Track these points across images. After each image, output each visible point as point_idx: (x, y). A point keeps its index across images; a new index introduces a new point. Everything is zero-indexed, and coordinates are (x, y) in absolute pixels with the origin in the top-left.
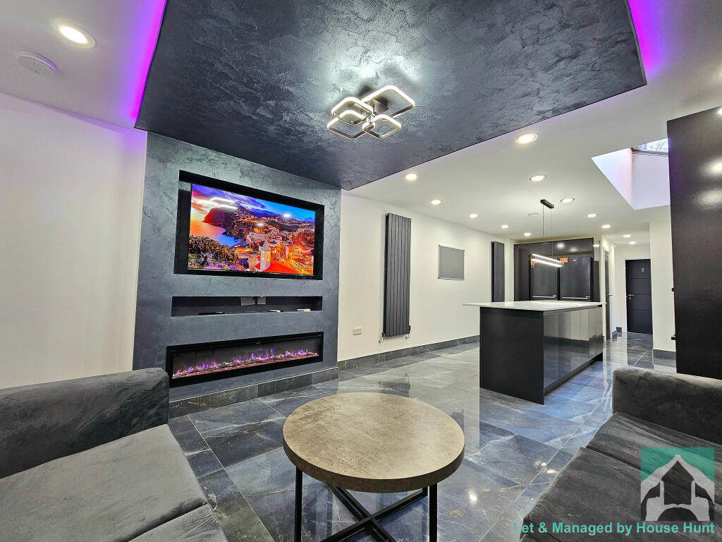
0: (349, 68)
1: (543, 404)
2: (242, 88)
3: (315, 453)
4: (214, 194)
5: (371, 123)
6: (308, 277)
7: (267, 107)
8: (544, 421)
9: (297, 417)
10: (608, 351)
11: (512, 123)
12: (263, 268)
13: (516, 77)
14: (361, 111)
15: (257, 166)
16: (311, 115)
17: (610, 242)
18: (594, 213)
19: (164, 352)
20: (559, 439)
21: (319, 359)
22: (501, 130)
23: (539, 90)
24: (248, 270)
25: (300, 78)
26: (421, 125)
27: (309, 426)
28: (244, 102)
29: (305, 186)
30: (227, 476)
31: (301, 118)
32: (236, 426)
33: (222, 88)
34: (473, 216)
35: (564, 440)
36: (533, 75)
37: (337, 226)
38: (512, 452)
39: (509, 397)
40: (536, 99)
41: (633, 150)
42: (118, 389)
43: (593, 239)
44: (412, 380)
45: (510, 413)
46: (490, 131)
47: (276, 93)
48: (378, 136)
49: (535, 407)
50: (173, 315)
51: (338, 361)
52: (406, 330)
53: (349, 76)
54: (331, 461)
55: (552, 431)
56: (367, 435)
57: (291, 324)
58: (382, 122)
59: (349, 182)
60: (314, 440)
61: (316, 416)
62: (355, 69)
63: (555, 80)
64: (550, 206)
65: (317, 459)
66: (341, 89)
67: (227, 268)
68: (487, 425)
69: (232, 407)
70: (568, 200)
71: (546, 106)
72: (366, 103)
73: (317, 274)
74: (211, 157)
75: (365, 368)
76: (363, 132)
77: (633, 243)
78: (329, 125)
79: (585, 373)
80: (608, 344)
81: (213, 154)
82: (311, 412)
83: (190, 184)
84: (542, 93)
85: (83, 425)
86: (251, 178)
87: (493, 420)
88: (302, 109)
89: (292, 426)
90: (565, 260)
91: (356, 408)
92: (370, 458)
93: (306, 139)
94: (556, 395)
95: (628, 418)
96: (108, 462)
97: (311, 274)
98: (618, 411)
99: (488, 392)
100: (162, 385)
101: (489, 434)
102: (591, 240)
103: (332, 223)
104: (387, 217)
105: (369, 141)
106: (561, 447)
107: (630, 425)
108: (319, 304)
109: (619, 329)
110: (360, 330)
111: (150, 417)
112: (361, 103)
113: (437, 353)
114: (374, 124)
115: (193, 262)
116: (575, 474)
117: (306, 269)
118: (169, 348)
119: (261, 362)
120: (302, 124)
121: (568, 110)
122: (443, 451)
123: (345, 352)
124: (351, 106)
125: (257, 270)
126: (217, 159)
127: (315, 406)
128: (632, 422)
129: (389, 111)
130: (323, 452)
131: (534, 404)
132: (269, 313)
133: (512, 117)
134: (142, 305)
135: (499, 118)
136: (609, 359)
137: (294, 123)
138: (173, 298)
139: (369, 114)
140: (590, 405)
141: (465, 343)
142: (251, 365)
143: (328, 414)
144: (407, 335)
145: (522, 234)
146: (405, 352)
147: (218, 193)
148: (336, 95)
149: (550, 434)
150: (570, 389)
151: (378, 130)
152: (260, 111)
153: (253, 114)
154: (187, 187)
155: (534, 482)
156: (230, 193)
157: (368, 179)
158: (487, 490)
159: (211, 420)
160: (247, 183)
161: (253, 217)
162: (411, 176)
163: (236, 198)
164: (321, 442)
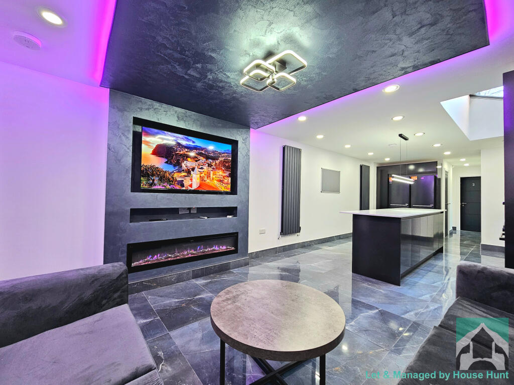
0: (257, 37)
1: (399, 285)
2: (177, 55)
3: (234, 329)
4: (157, 133)
5: (273, 79)
6: (227, 193)
7: (196, 68)
8: (401, 299)
9: (220, 299)
10: (446, 245)
11: (381, 77)
12: (194, 187)
13: (386, 41)
14: (266, 70)
15: (189, 113)
16: (228, 74)
17: (449, 164)
18: (438, 143)
19: (125, 249)
20: (412, 313)
21: (235, 251)
22: (372, 82)
23: (403, 51)
24: (184, 188)
25: (220, 46)
26: (311, 80)
27: (229, 307)
28: (178, 65)
29: (224, 127)
30: (171, 338)
31: (221, 76)
32: (177, 300)
33: (162, 55)
34: (348, 146)
35: (416, 314)
36: (400, 39)
37: (248, 155)
38: (377, 323)
39: (374, 280)
40: (400, 58)
41: (471, 96)
42: (92, 279)
43: (437, 162)
44: (302, 266)
45: (375, 293)
46: (363, 84)
47: (203, 58)
48: (278, 89)
49: (393, 287)
50: (131, 222)
51: (249, 252)
52: (298, 230)
53: (257, 44)
54: (246, 335)
55: (408, 307)
56: (272, 315)
57: (215, 227)
58: (281, 78)
59: (256, 123)
60: (234, 318)
61: (235, 299)
62: (262, 38)
63: (416, 43)
64: (406, 139)
65: (236, 334)
66: (251, 54)
67: (168, 187)
68: (358, 302)
69: (174, 286)
70: (420, 134)
71: (408, 64)
72: (270, 64)
73: (234, 191)
74: (156, 107)
75: (267, 257)
76: (267, 86)
77: (467, 165)
78: (242, 81)
79: (430, 261)
80: (446, 239)
81: (157, 105)
82: (231, 295)
83: (141, 127)
84: (406, 53)
85: (67, 306)
86: (185, 121)
87: (363, 298)
88: (222, 70)
89: (217, 306)
90: (415, 178)
91: (264, 293)
92: (275, 334)
93: (224, 93)
94: (409, 279)
95: (470, 302)
96: (85, 333)
97: (229, 190)
98: (461, 296)
99: (358, 277)
100: (123, 276)
101: (361, 308)
102: (436, 163)
103: (244, 153)
104: (284, 148)
105: (271, 93)
106: (414, 319)
107: (470, 307)
108: (235, 212)
109: (454, 228)
110: (265, 230)
111: (115, 299)
112: (267, 64)
113: (319, 246)
114: (275, 80)
115: (144, 183)
116: (432, 349)
117: (225, 187)
118: (129, 245)
119: (194, 254)
120: (221, 81)
121: (425, 66)
122: (330, 328)
123: (254, 246)
124: (258, 66)
125: (190, 188)
126: (160, 108)
127: (234, 291)
128: (472, 305)
129: (287, 70)
130: (240, 328)
131: (393, 286)
132: (199, 219)
133: (381, 73)
134: (108, 215)
135: (371, 74)
136: (446, 251)
137: (216, 80)
138: (131, 209)
139: (272, 73)
140: (435, 287)
141: (340, 239)
142: (187, 256)
143: (243, 296)
144: (298, 234)
145: (384, 159)
146: (296, 246)
147: (161, 133)
148: (247, 59)
149: (405, 309)
150: (419, 274)
151: (278, 85)
152: (191, 72)
153: (185, 74)
154: (139, 129)
155: (395, 346)
156: (169, 133)
157: (271, 120)
158: (360, 352)
159: (159, 296)
160: (181, 125)
161: (186, 150)
162: (302, 118)
163: (174, 137)
164: (238, 320)
